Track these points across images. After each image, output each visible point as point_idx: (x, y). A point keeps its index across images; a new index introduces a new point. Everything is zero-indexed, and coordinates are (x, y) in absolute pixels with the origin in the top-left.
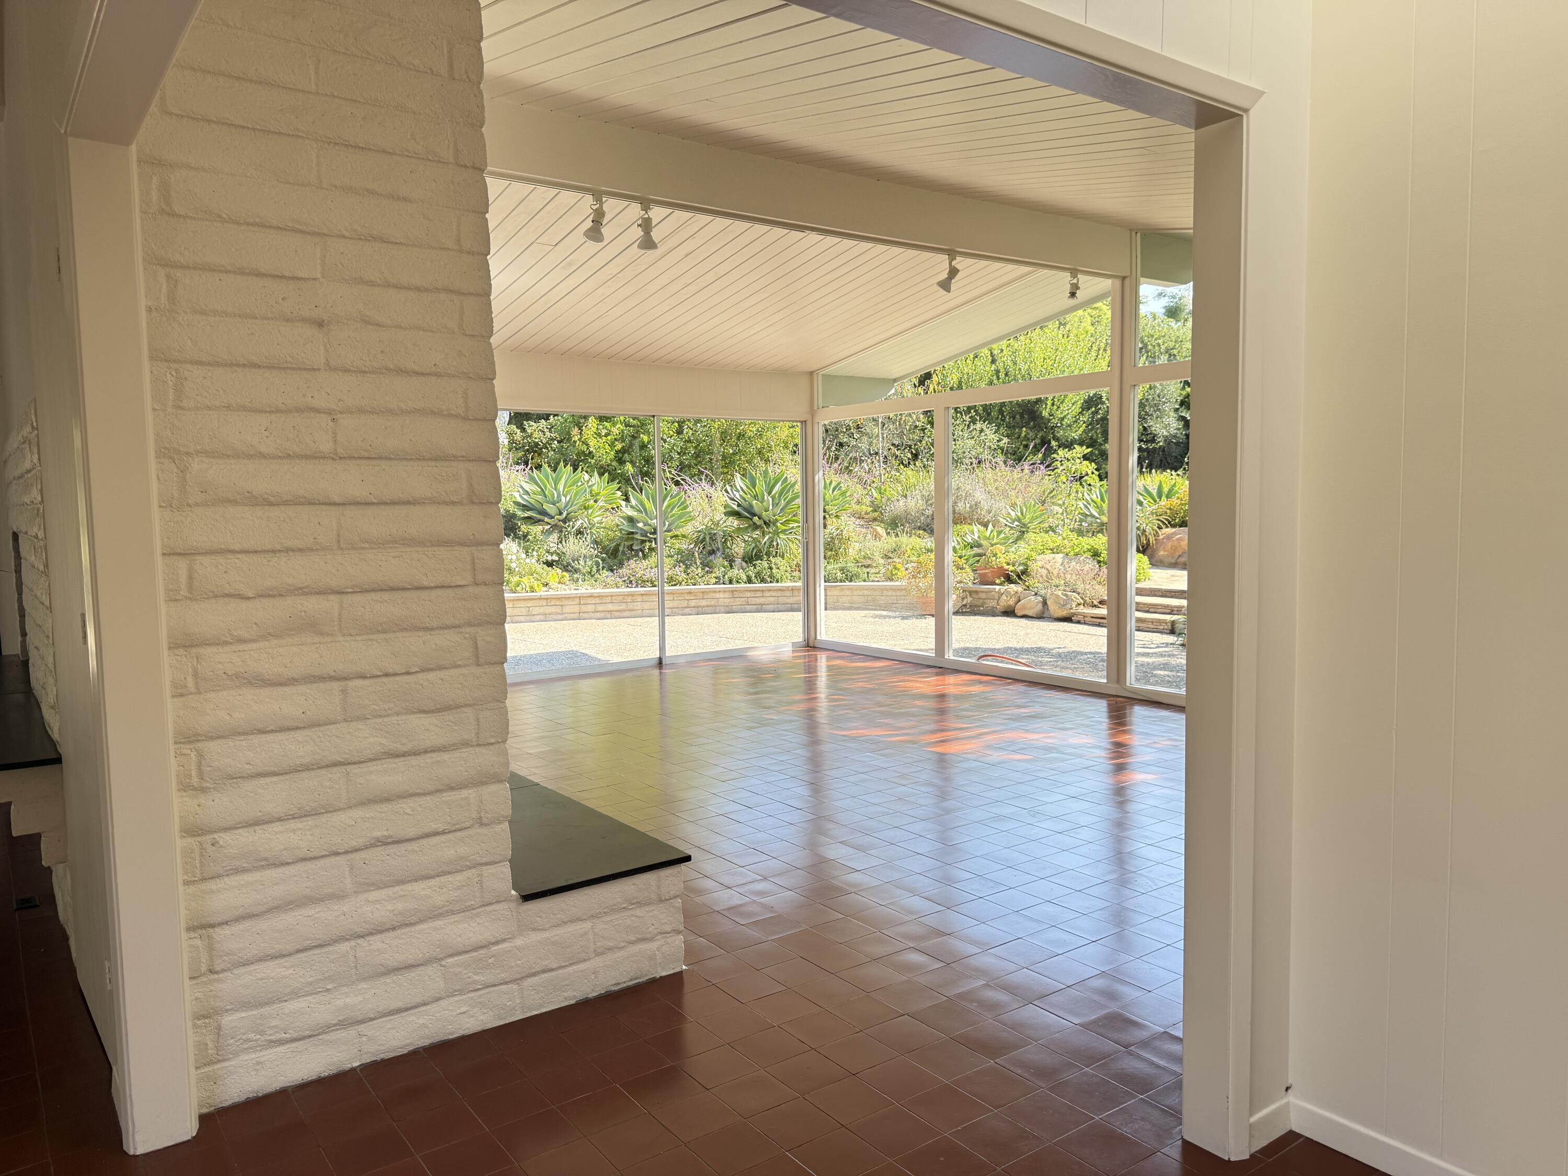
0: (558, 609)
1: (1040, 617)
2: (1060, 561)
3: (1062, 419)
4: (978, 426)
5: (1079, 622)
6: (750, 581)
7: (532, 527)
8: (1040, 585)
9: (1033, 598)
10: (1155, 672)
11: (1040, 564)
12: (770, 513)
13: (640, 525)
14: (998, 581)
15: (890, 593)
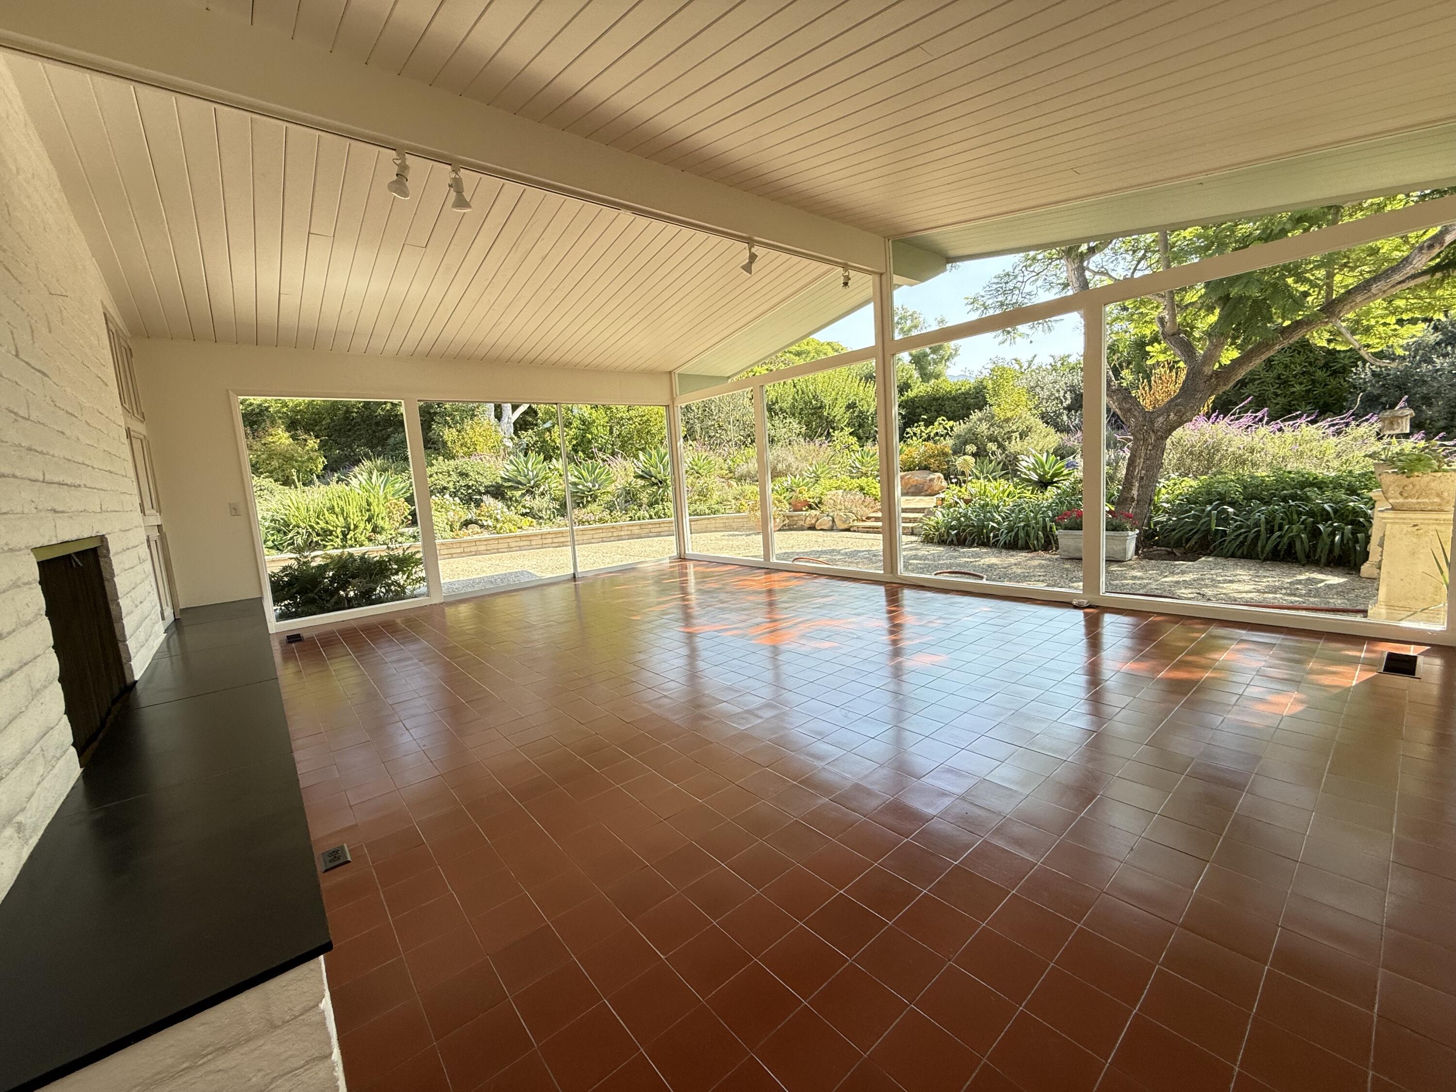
0: (528, 543)
1: (831, 529)
2: (841, 494)
3: (835, 416)
4: (788, 421)
5: (855, 531)
6: (651, 517)
7: (515, 492)
8: (830, 510)
9: (826, 518)
10: (910, 562)
11: (829, 497)
12: (662, 474)
13: (580, 487)
14: (804, 509)
15: (739, 520)
